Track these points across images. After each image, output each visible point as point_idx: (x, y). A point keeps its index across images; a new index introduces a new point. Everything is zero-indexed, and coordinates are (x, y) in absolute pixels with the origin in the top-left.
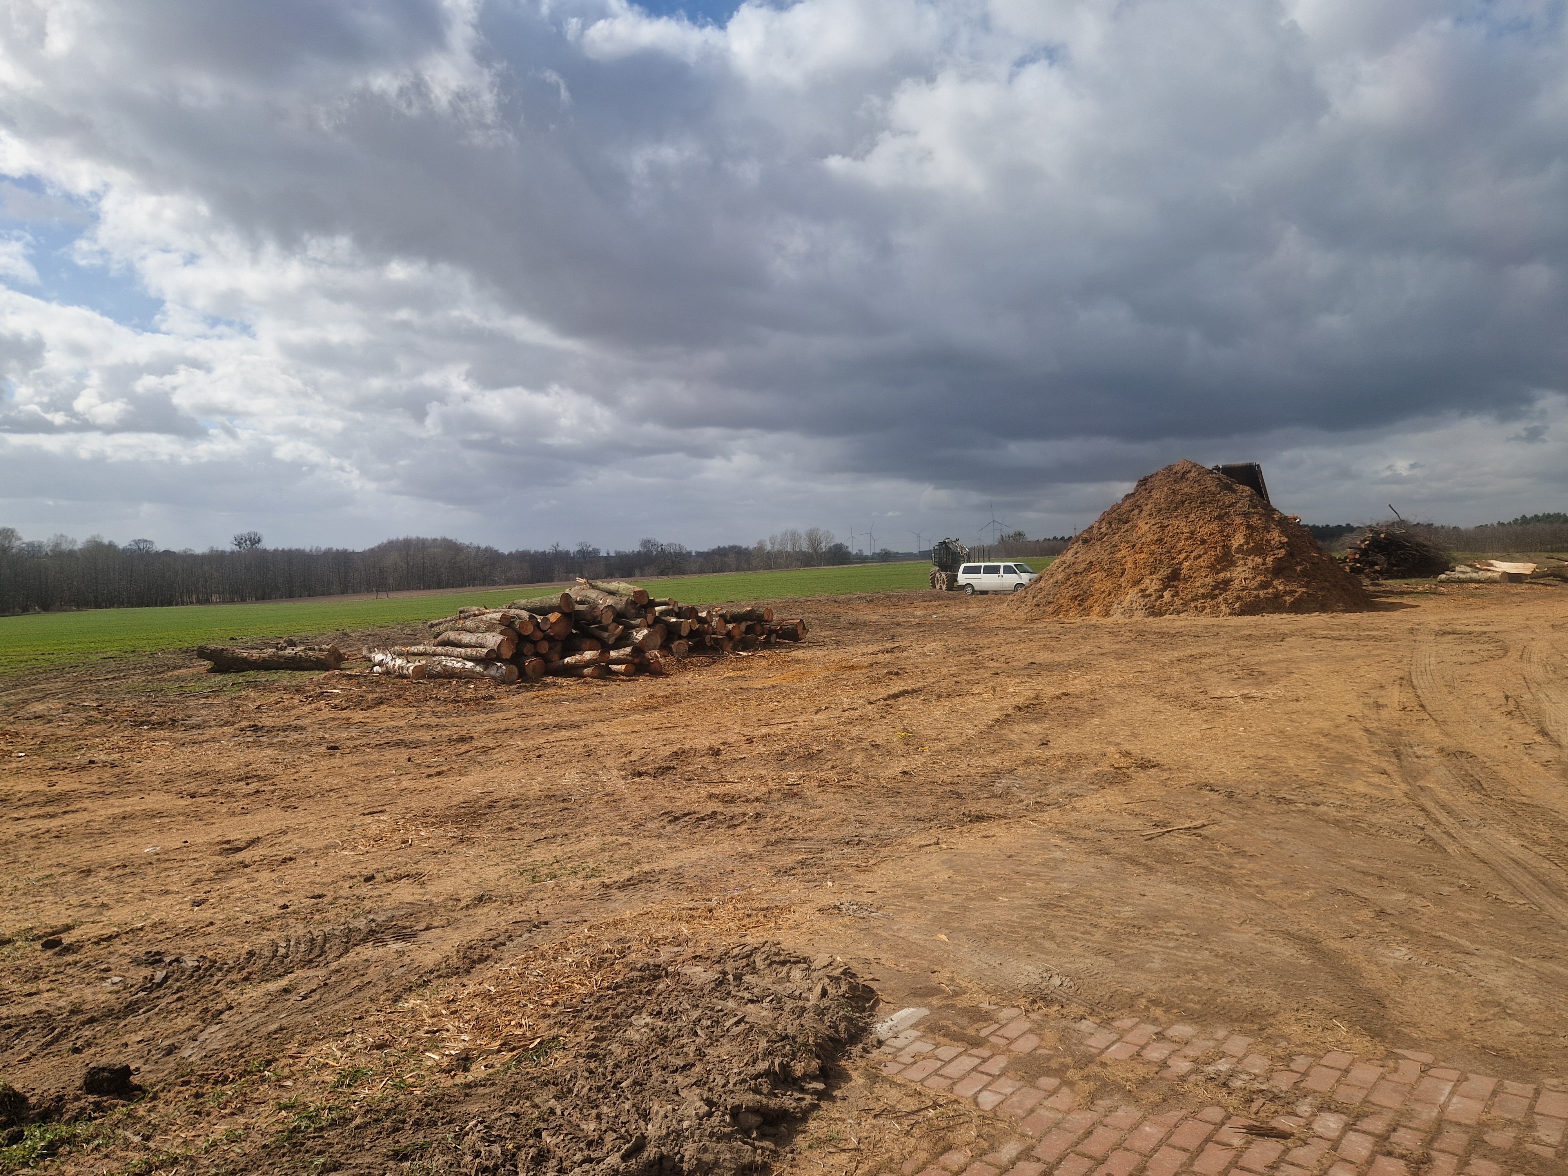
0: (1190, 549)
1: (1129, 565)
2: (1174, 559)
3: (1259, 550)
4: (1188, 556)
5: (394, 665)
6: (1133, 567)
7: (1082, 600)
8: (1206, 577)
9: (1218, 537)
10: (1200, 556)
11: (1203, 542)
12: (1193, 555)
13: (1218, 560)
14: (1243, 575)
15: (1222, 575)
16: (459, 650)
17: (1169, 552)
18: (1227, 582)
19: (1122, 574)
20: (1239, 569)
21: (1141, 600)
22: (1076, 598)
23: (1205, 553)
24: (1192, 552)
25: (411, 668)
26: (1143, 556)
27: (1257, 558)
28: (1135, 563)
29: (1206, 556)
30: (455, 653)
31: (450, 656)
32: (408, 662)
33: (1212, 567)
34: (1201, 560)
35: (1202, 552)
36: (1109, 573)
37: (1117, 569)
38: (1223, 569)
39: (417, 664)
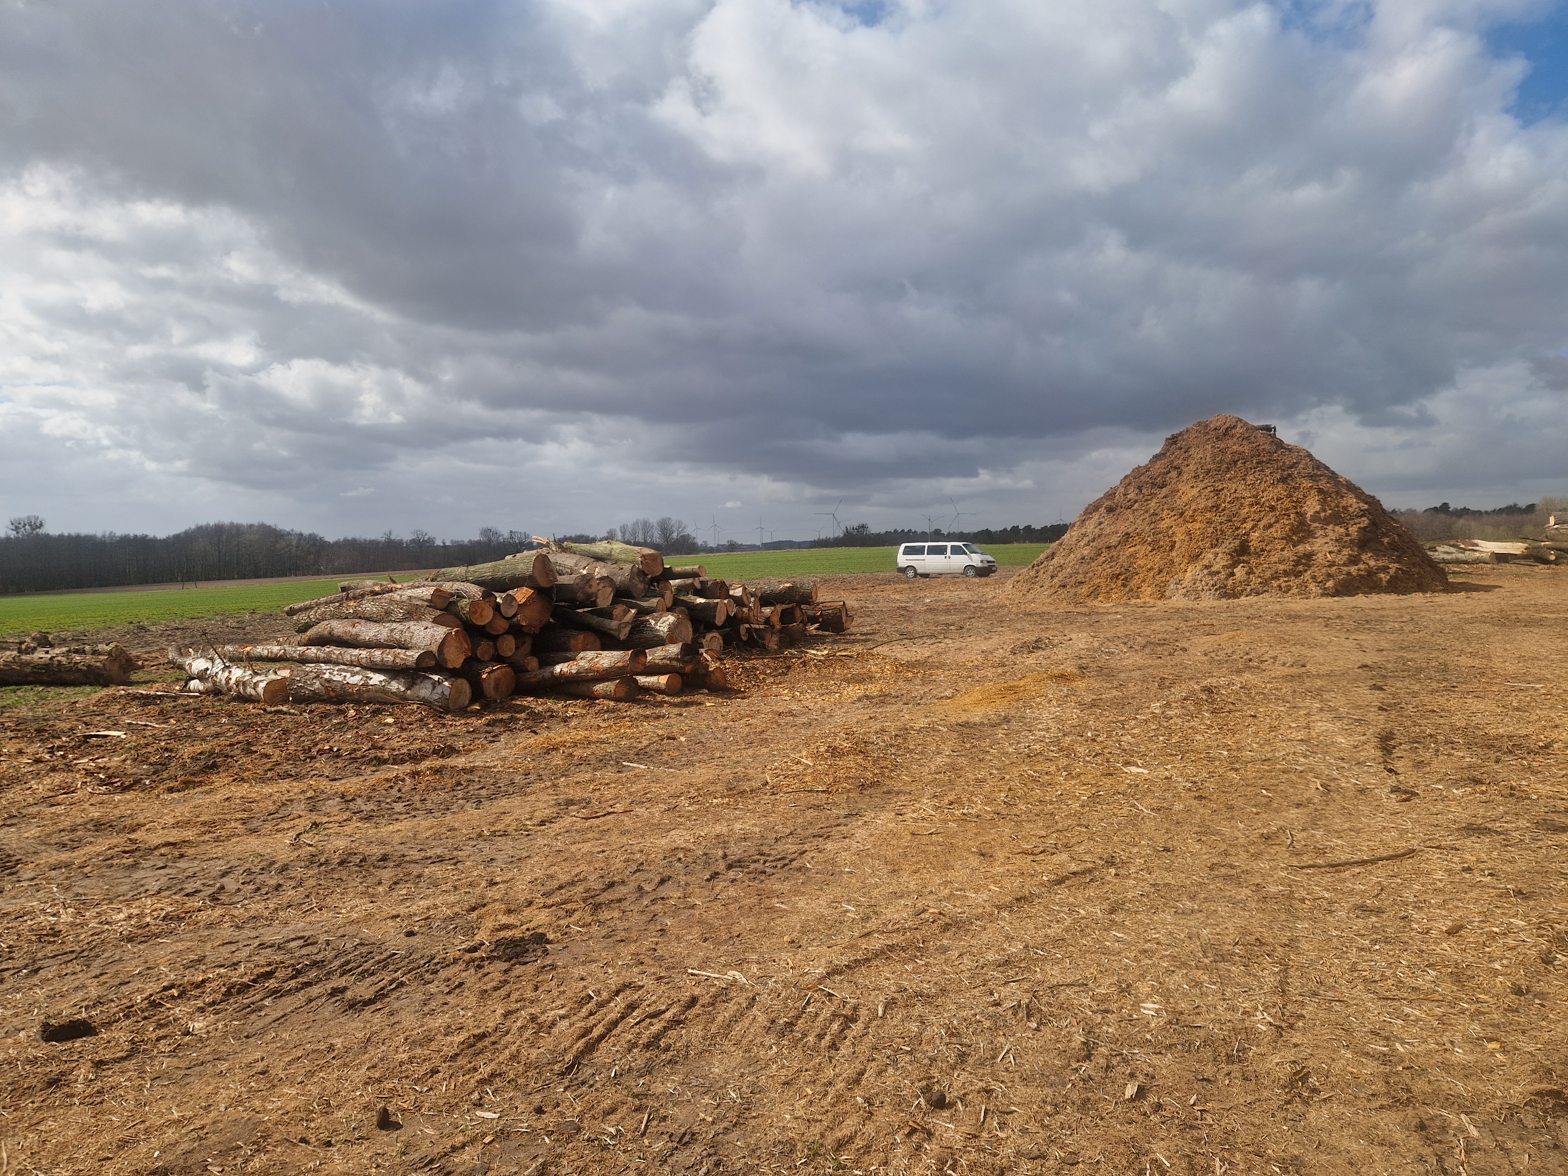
0: (1257, 517)
1: (1179, 537)
2: (1237, 528)
3: (1338, 518)
4: (1256, 525)
5: (228, 679)
6: (1187, 538)
7: (1126, 579)
8: (1282, 550)
9: (1287, 503)
10: (1270, 526)
11: (1273, 509)
12: (1261, 524)
13: (1294, 530)
14: (1326, 548)
15: (1301, 548)
16: (356, 652)
17: (1230, 521)
18: (1309, 556)
19: (1172, 547)
20: (1320, 541)
21: (1208, 578)
22: (1117, 576)
23: (1277, 522)
24: (1260, 520)
25: (262, 685)
26: (1198, 525)
27: (1337, 528)
28: (1189, 533)
29: (1277, 525)
30: (347, 657)
31: (337, 663)
32: (256, 674)
33: (1287, 538)
34: (1273, 530)
35: (1272, 521)
36: (1155, 547)
37: (1165, 542)
38: (1301, 541)
39: (272, 676)
